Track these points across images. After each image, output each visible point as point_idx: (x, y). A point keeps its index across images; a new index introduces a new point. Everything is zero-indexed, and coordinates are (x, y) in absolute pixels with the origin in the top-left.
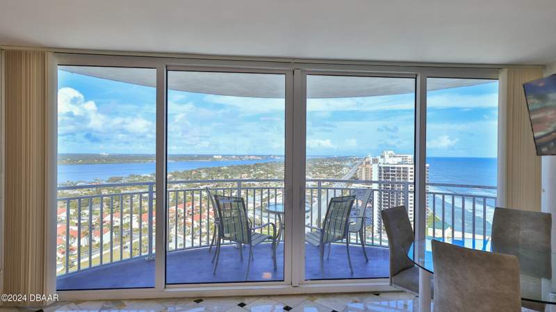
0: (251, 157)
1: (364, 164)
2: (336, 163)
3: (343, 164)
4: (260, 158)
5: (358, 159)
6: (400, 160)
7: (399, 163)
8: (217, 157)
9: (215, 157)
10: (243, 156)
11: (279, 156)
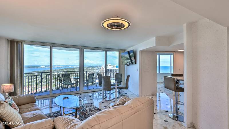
0: (58, 67)
1: (101, 68)
2: (92, 68)
3: (95, 68)
4: (62, 67)
5: (99, 67)
6: (112, 67)
7: (112, 68)
8: (43, 66)
9: (41, 66)
10: (55, 66)
11: (70, 66)
